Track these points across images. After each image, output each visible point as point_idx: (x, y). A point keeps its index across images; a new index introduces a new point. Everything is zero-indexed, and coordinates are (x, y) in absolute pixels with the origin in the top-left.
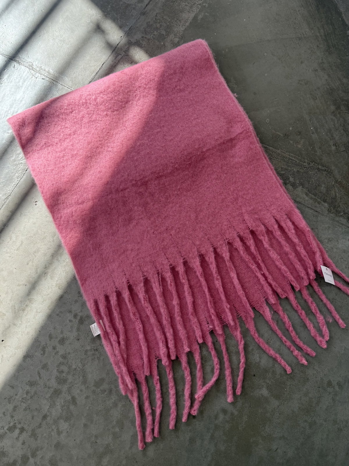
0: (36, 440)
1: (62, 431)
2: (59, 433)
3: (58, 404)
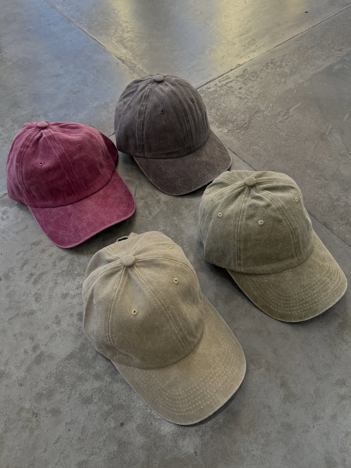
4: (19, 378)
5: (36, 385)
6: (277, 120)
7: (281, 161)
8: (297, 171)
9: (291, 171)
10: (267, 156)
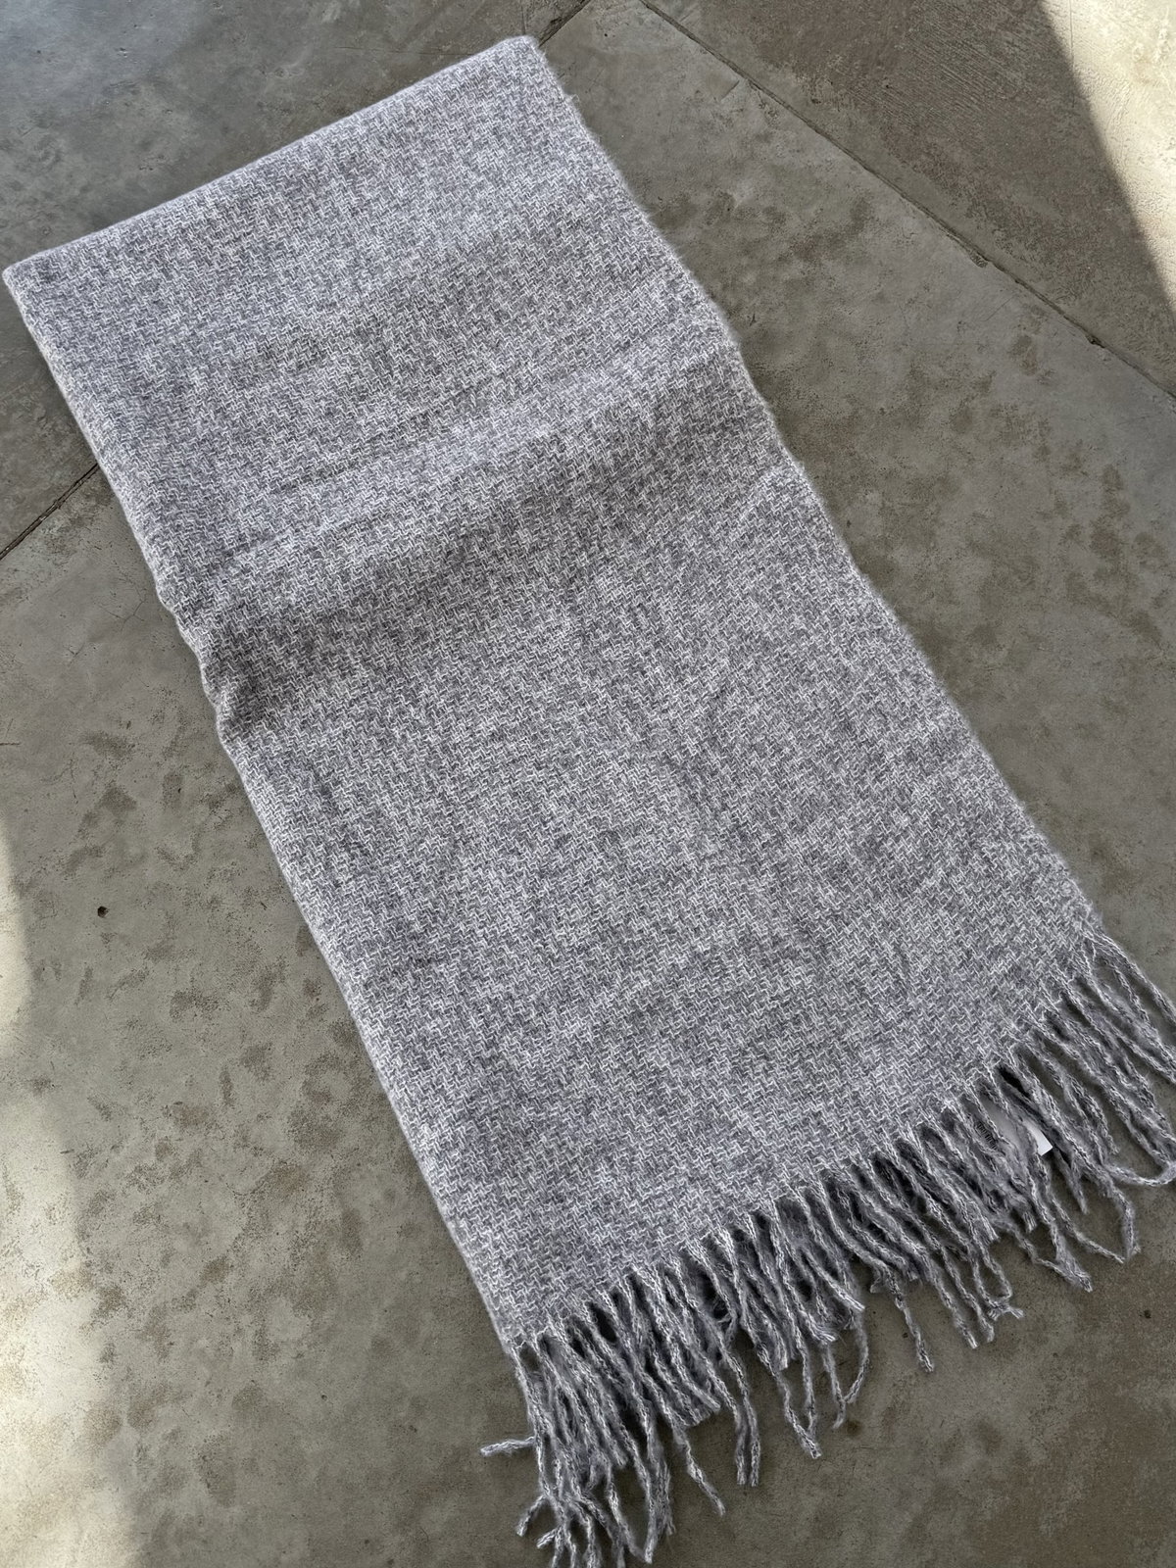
0: (164, 1354)
1: (276, 1345)
2: (264, 1350)
3: (282, 1228)
6: (989, 17)
7: (1022, 181)
8: (1073, 216)
9: (1058, 216)
10: (976, 170)
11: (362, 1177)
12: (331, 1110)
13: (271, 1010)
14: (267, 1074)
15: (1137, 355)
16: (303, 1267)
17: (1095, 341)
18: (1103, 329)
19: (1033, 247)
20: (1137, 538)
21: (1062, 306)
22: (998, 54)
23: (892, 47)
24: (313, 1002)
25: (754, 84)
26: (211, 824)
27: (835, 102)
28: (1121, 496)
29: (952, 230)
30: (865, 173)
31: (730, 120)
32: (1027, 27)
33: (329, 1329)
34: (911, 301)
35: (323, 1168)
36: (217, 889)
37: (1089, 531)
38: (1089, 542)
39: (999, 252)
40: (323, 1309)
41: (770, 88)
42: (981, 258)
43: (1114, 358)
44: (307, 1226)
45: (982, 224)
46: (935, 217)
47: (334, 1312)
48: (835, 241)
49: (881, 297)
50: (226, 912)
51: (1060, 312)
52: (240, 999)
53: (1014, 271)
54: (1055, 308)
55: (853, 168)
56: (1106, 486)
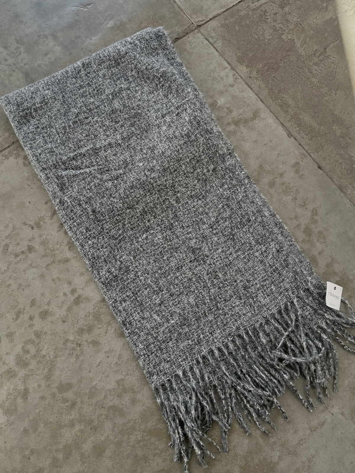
4: (62, 316)
5: (77, 322)
6: (311, 60)
7: (309, 114)
8: (322, 127)
9: (317, 126)
10: (295, 107)
11: (32, 379)
12: (28, 356)
13: (18, 322)
14: (12, 341)
15: (332, 174)
16: (9, 401)
17: (320, 168)
18: (323, 164)
19: (307, 135)
20: (318, 232)
21: (312, 155)
22: (311, 72)
23: (278, 65)
24: (31, 322)
25: (233, 69)
26: (14, 262)
27: (256, 78)
28: (316, 217)
29: (283, 125)
30: (260, 102)
31: (223, 78)
32: (322, 66)
33: (12, 422)
34: (265, 144)
35: (22, 373)
36: (11, 282)
37: (303, 226)
38: (303, 230)
39: (296, 134)
40: (11, 416)
41: (237, 71)
42: (290, 135)
43: (324, 174)
44: (13, 389)
45: (293, 125)
46: (278, 120)
47: (14, 417)
48: (246, 121)
49: (256, 141)
50: (12, 289)
51: (311, 156)
52: (10, 316)
53: (299, 141)
54: (310, 155)
55: (257, 100)
56: (312, 214)
